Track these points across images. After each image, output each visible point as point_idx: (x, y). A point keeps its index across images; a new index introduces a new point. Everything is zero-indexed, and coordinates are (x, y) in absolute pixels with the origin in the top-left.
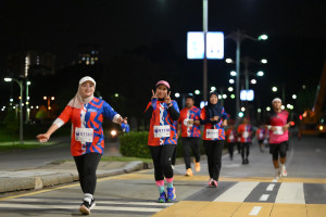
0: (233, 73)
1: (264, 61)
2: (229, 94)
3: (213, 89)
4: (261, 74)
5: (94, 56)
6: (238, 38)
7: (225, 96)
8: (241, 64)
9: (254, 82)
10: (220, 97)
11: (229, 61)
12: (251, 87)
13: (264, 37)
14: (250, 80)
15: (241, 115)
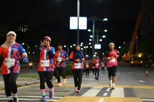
0: (91, 36)
1: (106, 31)
2: (89, 46)
3: (82, 43)
4: (104, 36)
5: (26, 28)
6: (94, 20)
7: (87, 47)
8: (95, 32)
9: (101, 40)
10: (85, 47)
11: (89, 30)
12: (100, 43)
13: (106, 20)
14: (99, 39)
15: (95, 56)
